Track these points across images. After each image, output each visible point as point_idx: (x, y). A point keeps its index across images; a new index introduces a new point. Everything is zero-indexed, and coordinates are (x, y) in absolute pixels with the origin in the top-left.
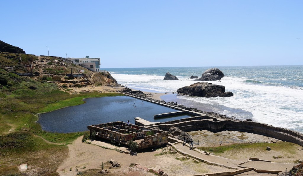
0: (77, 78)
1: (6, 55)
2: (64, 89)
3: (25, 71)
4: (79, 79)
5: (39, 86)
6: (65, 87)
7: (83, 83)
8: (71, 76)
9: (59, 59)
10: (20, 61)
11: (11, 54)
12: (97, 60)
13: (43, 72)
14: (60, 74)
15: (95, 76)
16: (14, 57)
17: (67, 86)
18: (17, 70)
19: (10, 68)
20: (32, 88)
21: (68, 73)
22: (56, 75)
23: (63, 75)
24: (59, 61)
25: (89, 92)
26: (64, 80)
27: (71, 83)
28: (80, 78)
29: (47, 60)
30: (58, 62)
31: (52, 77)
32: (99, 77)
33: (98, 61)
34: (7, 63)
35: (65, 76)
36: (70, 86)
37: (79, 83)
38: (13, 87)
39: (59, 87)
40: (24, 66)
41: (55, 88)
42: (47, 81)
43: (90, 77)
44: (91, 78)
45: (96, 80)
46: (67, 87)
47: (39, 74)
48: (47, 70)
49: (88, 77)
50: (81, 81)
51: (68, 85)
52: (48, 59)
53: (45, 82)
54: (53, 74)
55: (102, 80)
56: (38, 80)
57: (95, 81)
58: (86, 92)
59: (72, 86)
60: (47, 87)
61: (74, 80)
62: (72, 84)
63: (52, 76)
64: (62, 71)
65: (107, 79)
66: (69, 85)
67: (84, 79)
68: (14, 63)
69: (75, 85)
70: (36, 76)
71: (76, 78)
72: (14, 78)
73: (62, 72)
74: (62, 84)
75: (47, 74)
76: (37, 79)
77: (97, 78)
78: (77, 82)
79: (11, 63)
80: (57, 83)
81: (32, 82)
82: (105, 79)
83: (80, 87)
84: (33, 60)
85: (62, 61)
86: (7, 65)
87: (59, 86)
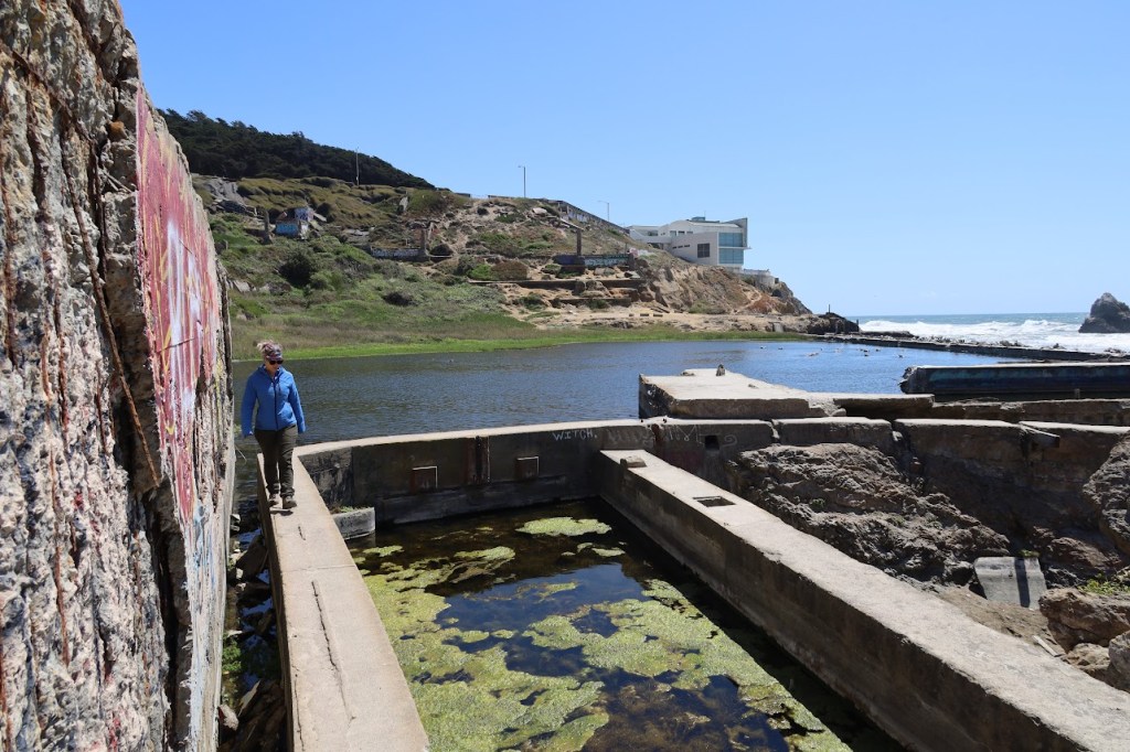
0: (598, 270)
1: (365, 193)
2: (523, 312)
3: (404, 245)
4: (605, 274)
5: (425, 297)
6: (531, 303)
7: (617, 292)
8: (573, 264)
9: (552, 204)
10: (400, 211)
11: (380, 190)
12: (735, 229)
13: (469, 245)
14: (529, 256)
15: (699, 277)
16: (387, 196)
17: (545, 300)
18: (377, 239)
19: (358, 232)
20: (395, 299)
21: (563, 252)
22: (513, 257)
23: (543, 257)
24: (549, 211)
25: (630, 327)
26: (538, 278)
27: (563, 291)
28: (608, 270)
29: (501, 208)
30: (543, 215)
31: (493, 265)
32: (718, 287)
33: (739, 231)
34: (354, 217)
35: (551, 262)
36: (555, 303)
37: (601, 289)
38: (325, 292)
39: (507, 305)
40: (407, 225)
41: (487, 306)
42: (471, 278)
43: (670, 278)
44: (674, 283)
45: (699, 295)
46: (542, 303)
47: (451, 252)
48: (484, 238)
49: (658, 273)
50: (608, 284)
51: (551, 295)
52: (506, 205)
53: (461, 283)
54: (502, 254)
55: (730, 297)
56: (434, 275)
57: (691, 294)
58: (615, 325)
59: (566, 302)
60: (458, 302)
61: (583, 278)
62: (570, 292)
63: (497, 261)
64: (544, 243)
65: (755, 295)
66: (552, 298)
67: (627, 275)
68: (378, 216)
69: (577, 298)
70: (436, 260)
71: (591, 272)
72: (346, 262)
73: (542, 247)
74: (525, 292)
75: (479, 253)
76: (434, 271)
77: (708, 287)
78: (590, 284)
79: (368, 216)
80: (507, 290)
81: (408, 279)
82: (749, 295)
83: (598, 305)
84: (450, 207)
85: (560, 213)
86: (352, 222)
87: (509, 300)
